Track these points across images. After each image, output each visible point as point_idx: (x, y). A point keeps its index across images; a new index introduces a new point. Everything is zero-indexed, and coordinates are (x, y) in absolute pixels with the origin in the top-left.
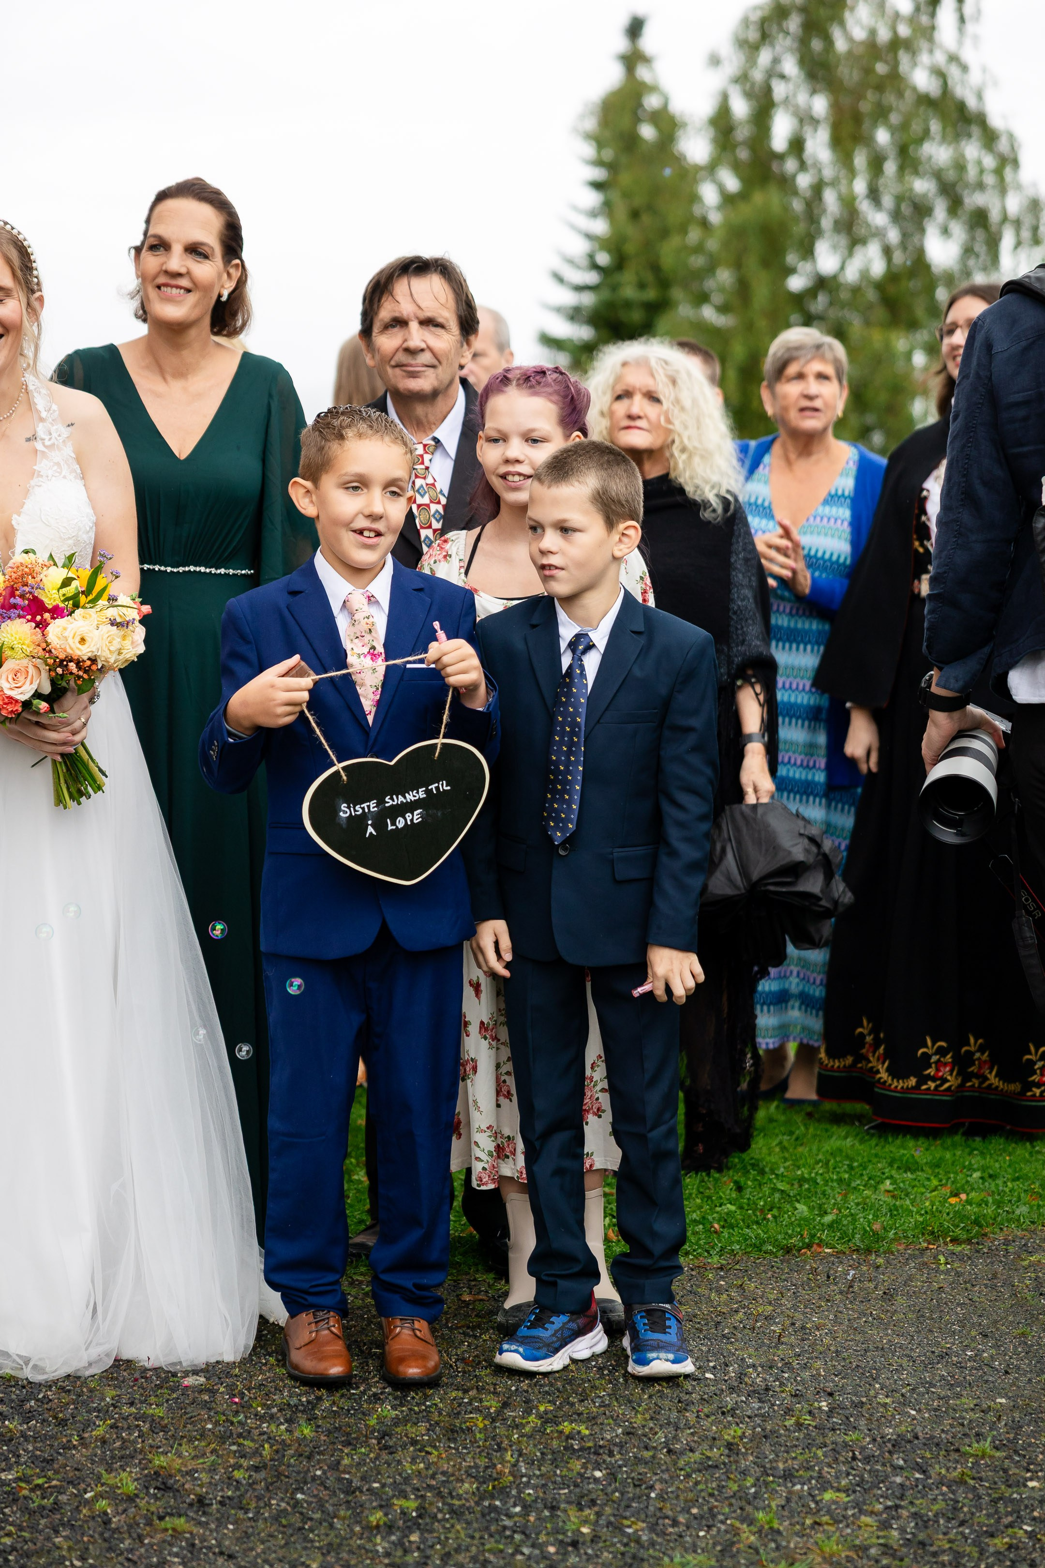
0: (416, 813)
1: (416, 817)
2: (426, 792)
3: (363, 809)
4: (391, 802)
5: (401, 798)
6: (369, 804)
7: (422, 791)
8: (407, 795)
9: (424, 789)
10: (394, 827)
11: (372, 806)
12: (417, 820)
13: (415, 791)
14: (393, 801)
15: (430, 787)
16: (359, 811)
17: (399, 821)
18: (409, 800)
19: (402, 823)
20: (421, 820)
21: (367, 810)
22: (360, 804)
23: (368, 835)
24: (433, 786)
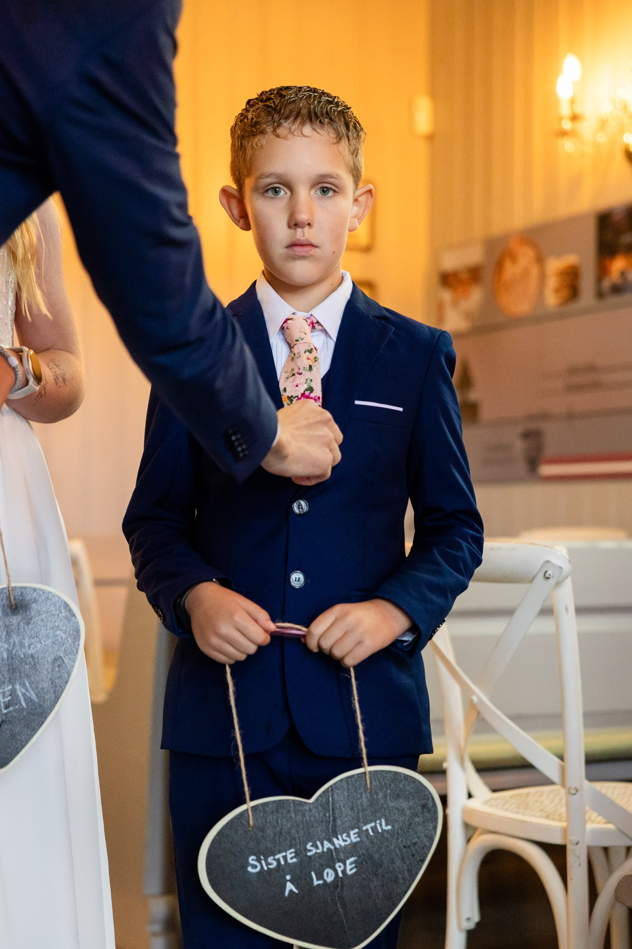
0: (348, 862)
1: (347, 867)
2: (359, 834)
3: (278, 861)
4: (314, 851)
5: (327, 845)
6: (284, 854)
7: (354, 834)
8: (335, 840)
9: (357, 830)
10: (321, 882)
11: (289, 856)
12: (351, 870)
13: (345, 835)
14: (317, 848)
15: (364, 828)
16: (271, 864)
17: (328, 874)
18: (338, 846)
19: (332, 875)
20: (354, 870)
21: (282, 862)
22: (274, 855)
23: (287, 894)
24: (368, 827)
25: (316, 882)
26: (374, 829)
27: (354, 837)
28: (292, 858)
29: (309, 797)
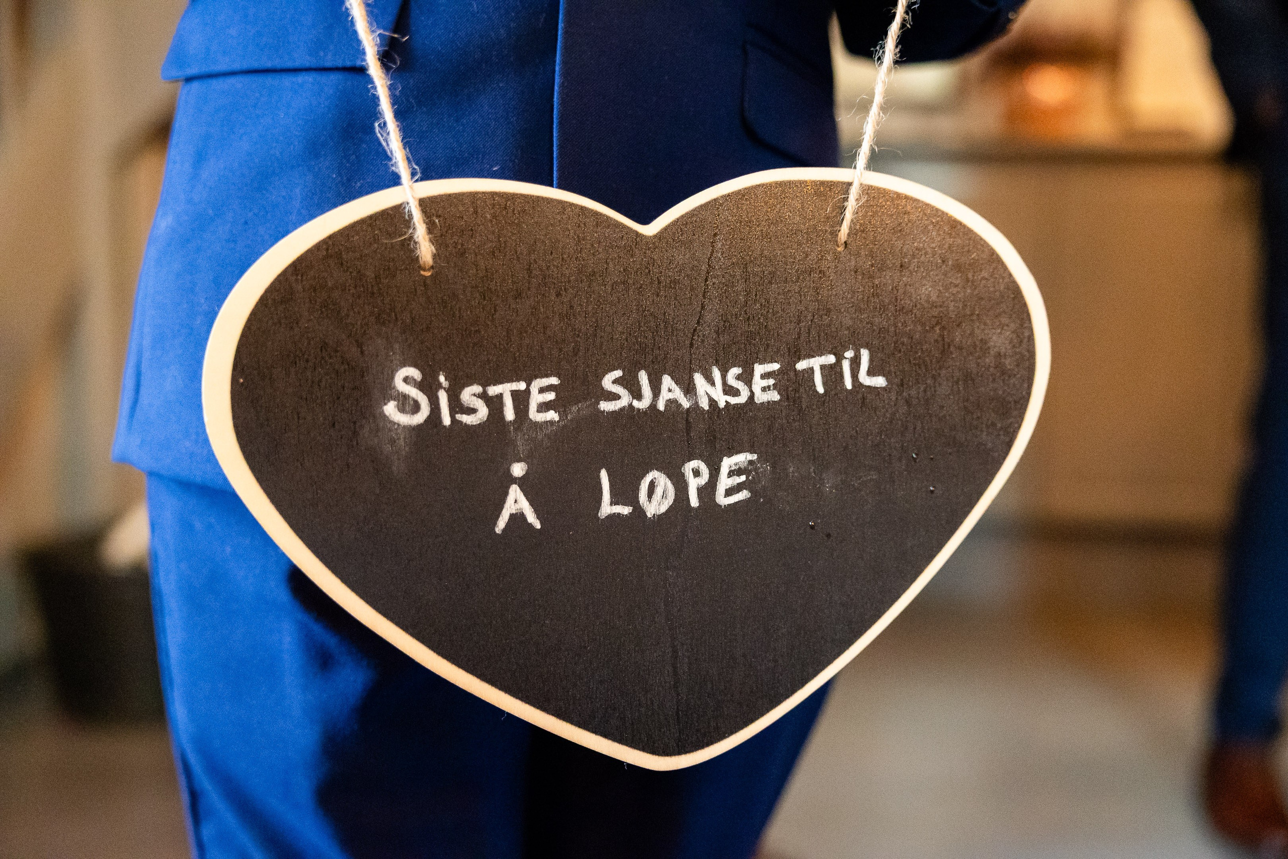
0: (727, 463)
1: (725, 478)
2: (783, 380)
3: (494, 404)
4: (625, 399)
5: (670, 390)
6: (522, 386)
7: (764, 376)
8: (698, 380)
9: (776, 366)
10: (625, 510)
11: (536, 398)
12: (729, 492)
13: (735, 371)
14: (636, 392)
15: (801, 365)
16: (472, 411)
17: (652, 487)
18: (704, 404)
19: (664, 496)
20: (743, 495)
21: (509, 414)
22: (483, 382)
23: (501, 524)
24: (816, 363)
25: (607, 509)
26: (832, 373)
27: (761, 386)
28: (544, 407)
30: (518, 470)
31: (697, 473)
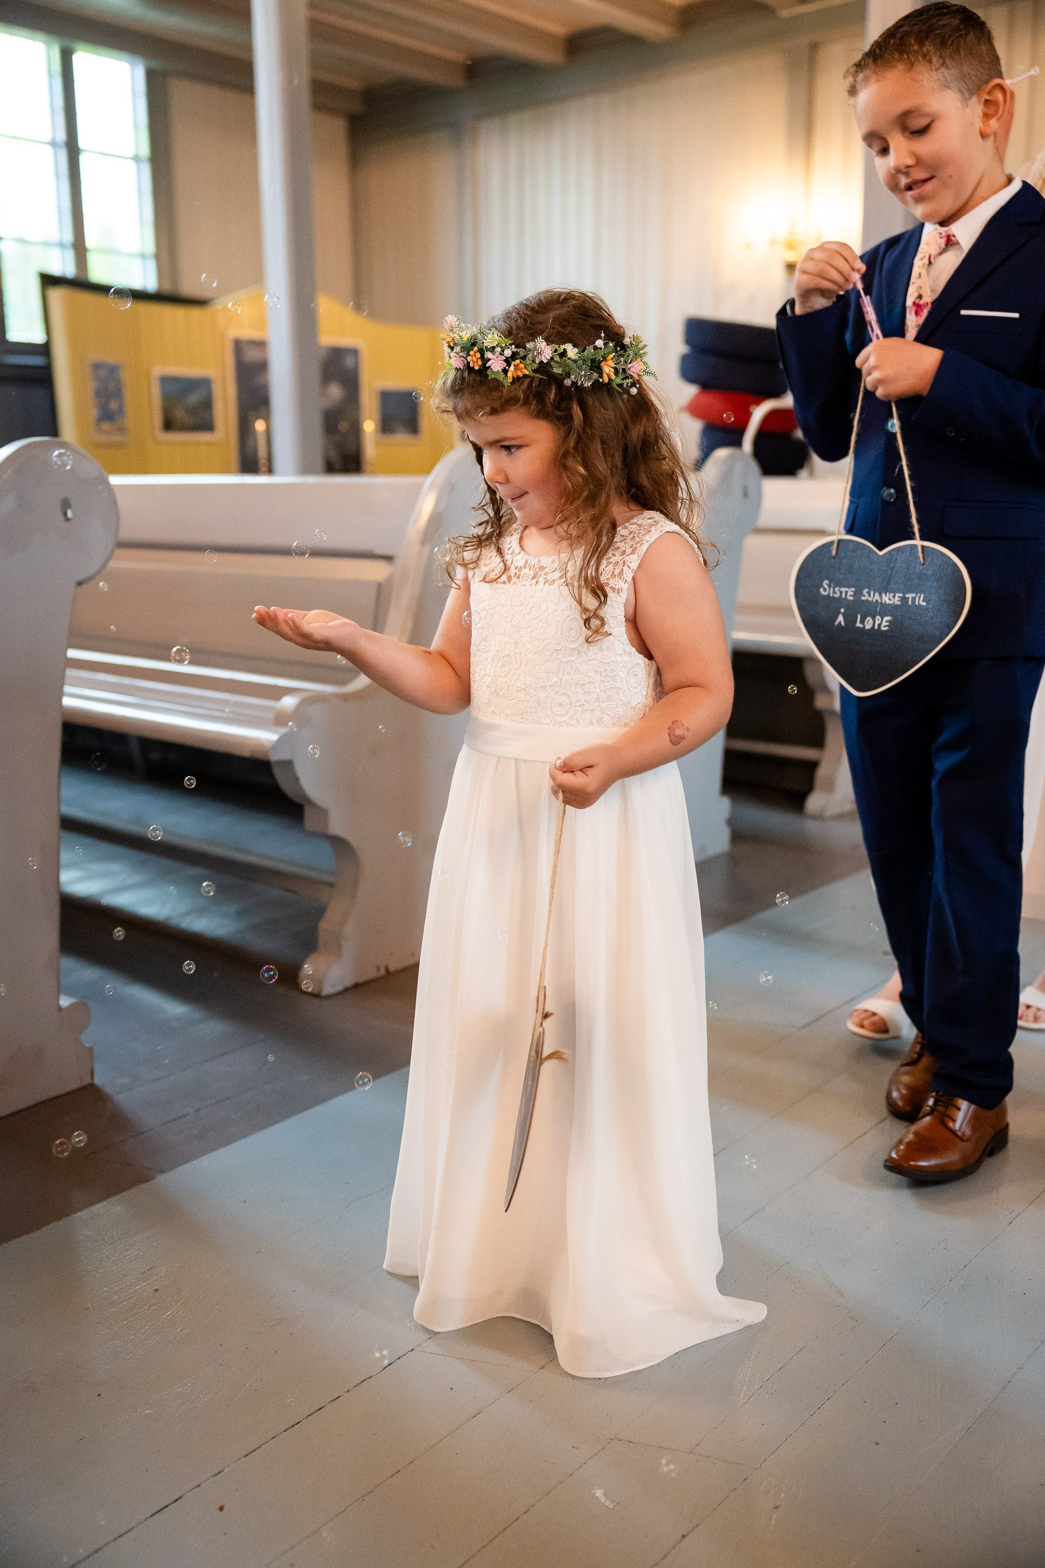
0: (886, 618)
1: (884, 623)
2: (903, 599)
3: (842, 593)
4: (867, 597)
5: (877, 597)
6: (848, 589)
7: (899, 597)
8: (884, 595)
9: (901, 595)
10: (861, 626)
11: (850, 593)
12: (885, 626)
13: (892, 594)
14: (870, 595)
15: (907, 596)
16: (836, 593)
17: (868, 621)
18: (883, 602)
19: (871, 624)
20: (886, 628)
21: (843, 596)
22: (841, 587)
23: (837, 623)
24: (910, 596)
25: (858, 625)
26: (914, 599)
27: (897, 601)
28: (851, 596)
29: (880, 549)
30: (842, 610)
31: (878, 620)
